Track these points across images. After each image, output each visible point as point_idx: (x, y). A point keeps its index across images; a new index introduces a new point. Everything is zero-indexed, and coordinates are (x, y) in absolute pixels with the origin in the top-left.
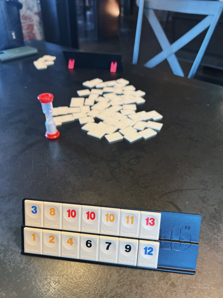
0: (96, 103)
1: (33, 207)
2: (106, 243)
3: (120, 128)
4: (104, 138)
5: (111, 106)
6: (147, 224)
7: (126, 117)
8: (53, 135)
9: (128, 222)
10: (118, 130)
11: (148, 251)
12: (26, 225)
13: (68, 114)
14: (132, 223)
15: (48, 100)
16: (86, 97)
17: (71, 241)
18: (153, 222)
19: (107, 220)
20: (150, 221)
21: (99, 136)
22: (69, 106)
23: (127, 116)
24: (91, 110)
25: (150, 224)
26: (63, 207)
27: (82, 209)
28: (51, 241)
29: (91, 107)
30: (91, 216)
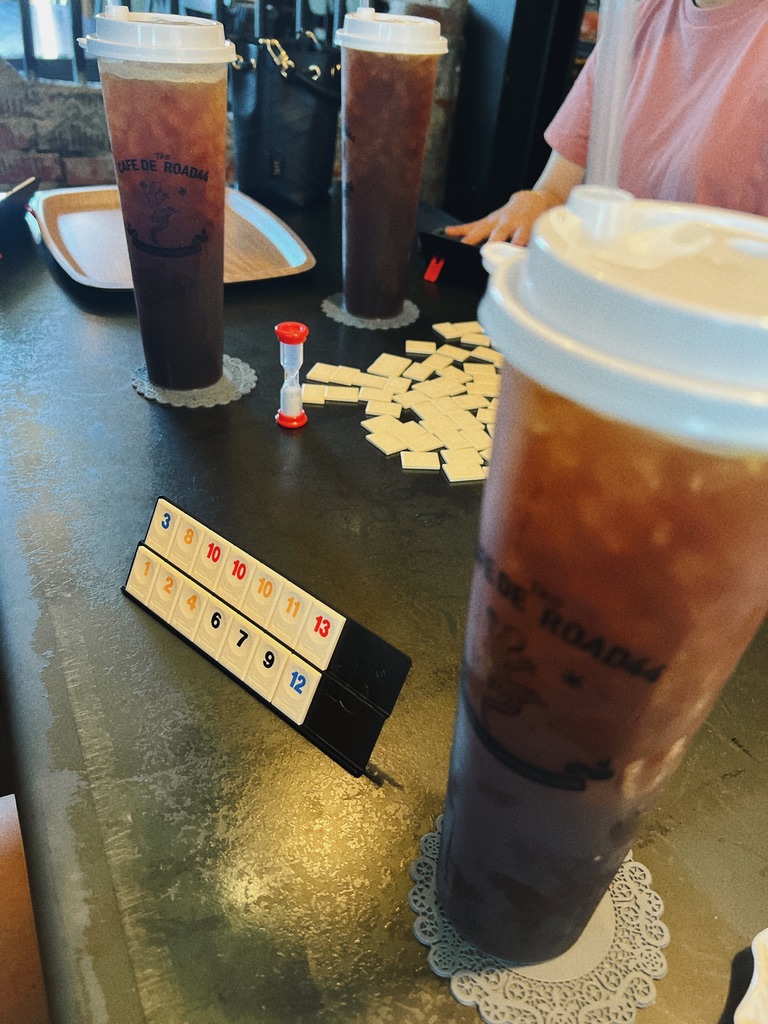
0: (433, 376)
1: (166, 515)
2: (241, 632)
3: (447, 446)
4: (396, 457)
5: (466, 393)
6: (316, 630)
7: (484, 427)
8: (292, 420)
9: (288, 611)
10: (438, 451)
11: (298, 682)
12: (146, 543)
13: (353, 386)
14: (294, 615)
15: (294, 337)
16: (419, 358)
17: (193, 601)
18: (327, 628)
19: (259, 591)
20: (322, 626)
21: (388, 450)
22: (364, 370)
23: (485, 425)
24: (410, 389)
25: (321, 630)
26: (207, 535)
27: (231, 551)
28: (166, 588)
29: (414, 382)
30: (239, 570)
